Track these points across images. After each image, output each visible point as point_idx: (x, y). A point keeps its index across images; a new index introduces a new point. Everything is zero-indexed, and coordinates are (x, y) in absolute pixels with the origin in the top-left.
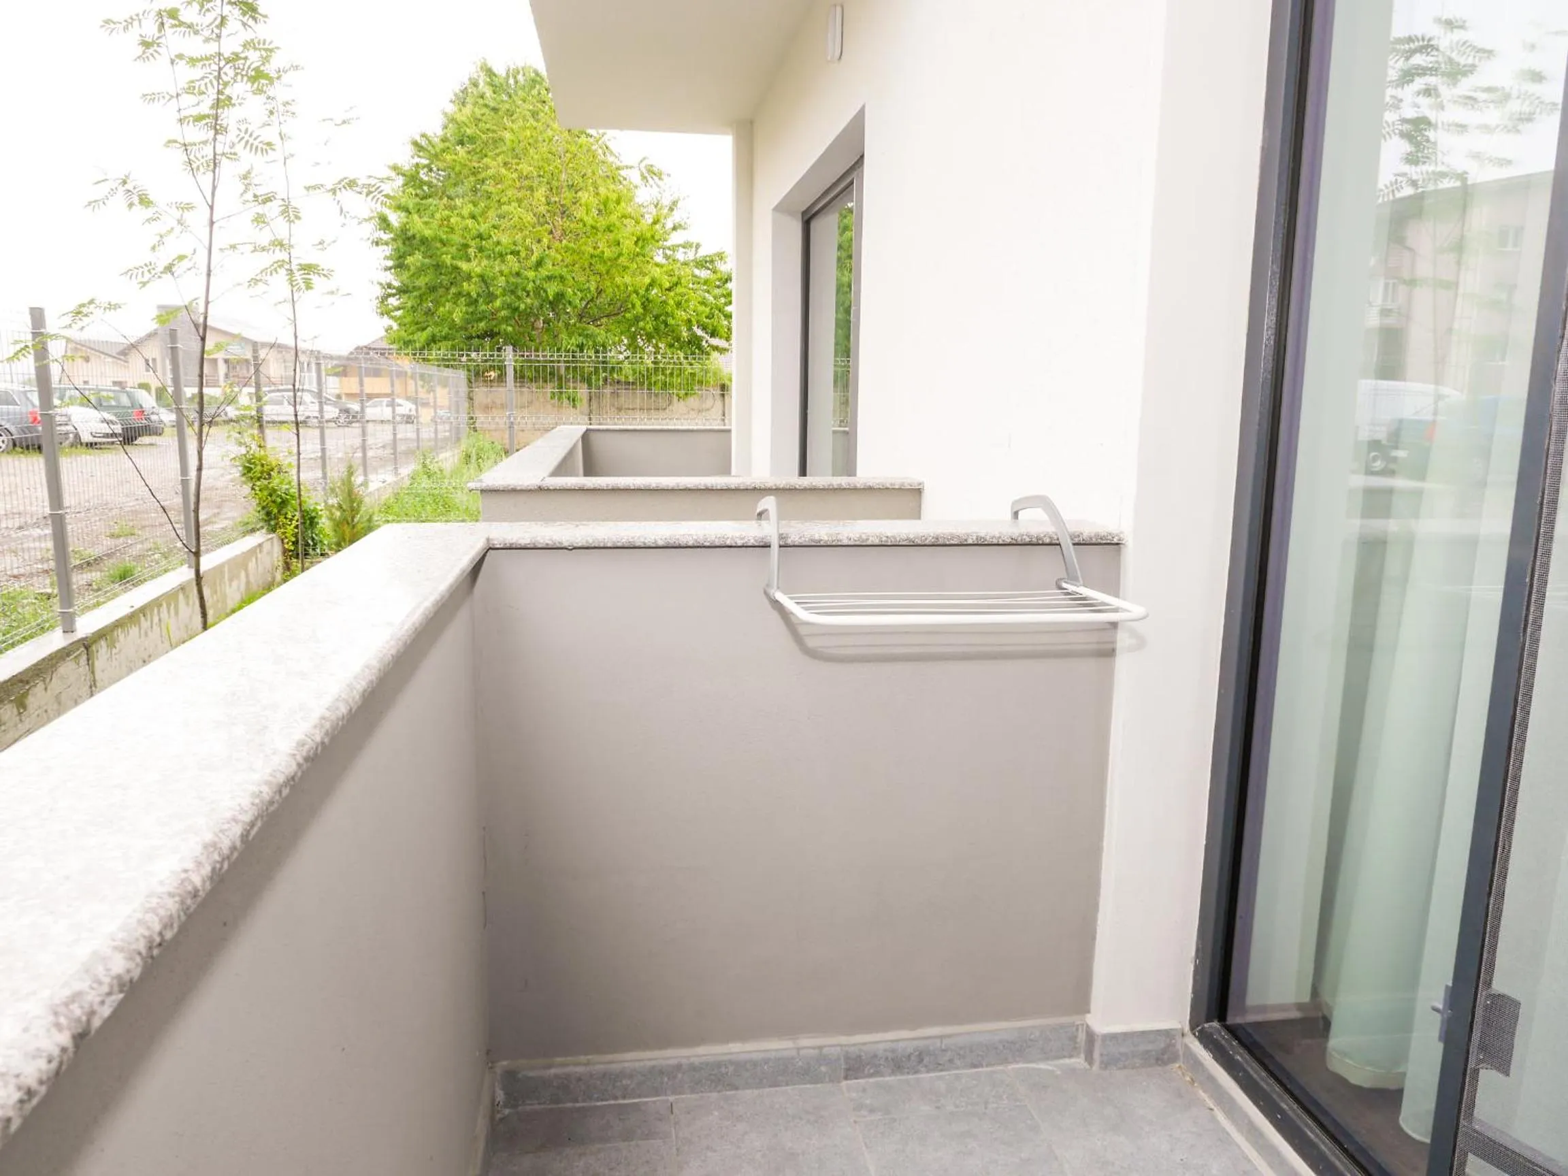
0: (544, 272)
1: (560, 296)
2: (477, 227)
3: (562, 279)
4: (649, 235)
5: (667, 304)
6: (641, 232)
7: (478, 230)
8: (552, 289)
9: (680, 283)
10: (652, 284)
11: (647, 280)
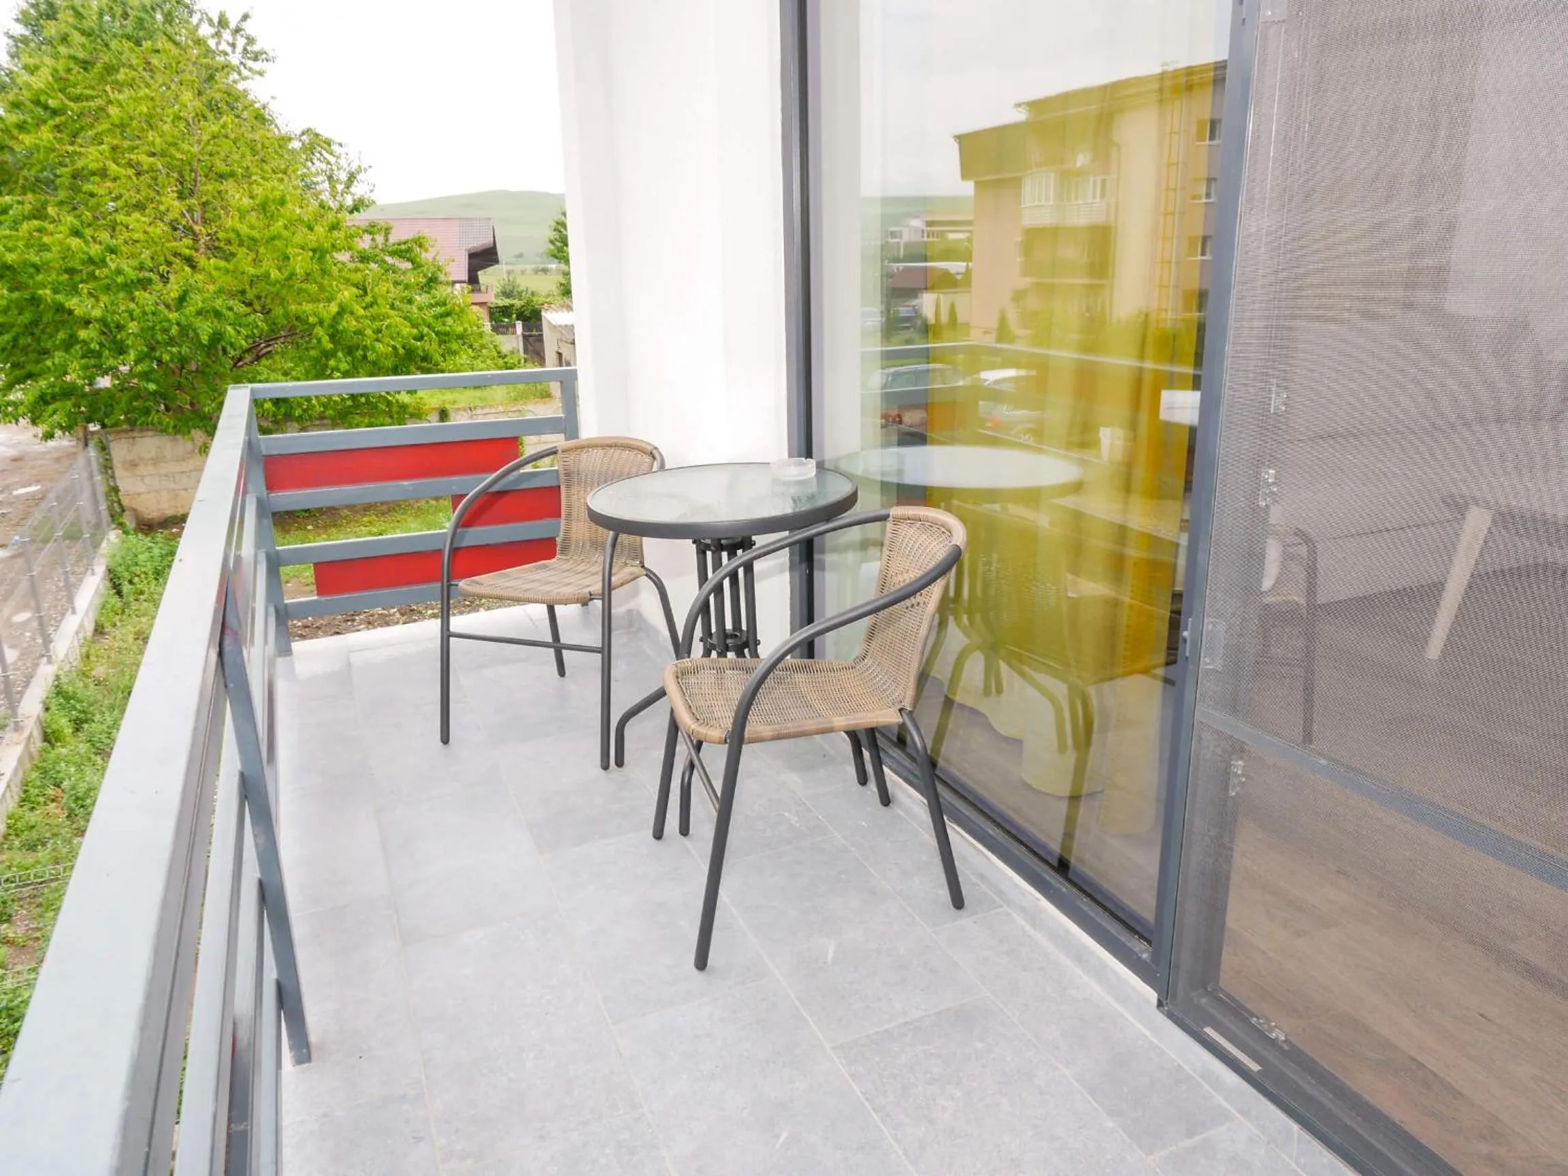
0: (190, 310)
1: (217, 337)
2: (85, 249)
3: (218, 314)
4: (327, 245)
5: (364, 335)
6: (318, 241)
7: (87, 253)
8: (205, 329)
9: (377, 303)
10: (342, 311)
11: (334, 308)
